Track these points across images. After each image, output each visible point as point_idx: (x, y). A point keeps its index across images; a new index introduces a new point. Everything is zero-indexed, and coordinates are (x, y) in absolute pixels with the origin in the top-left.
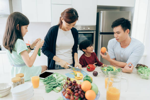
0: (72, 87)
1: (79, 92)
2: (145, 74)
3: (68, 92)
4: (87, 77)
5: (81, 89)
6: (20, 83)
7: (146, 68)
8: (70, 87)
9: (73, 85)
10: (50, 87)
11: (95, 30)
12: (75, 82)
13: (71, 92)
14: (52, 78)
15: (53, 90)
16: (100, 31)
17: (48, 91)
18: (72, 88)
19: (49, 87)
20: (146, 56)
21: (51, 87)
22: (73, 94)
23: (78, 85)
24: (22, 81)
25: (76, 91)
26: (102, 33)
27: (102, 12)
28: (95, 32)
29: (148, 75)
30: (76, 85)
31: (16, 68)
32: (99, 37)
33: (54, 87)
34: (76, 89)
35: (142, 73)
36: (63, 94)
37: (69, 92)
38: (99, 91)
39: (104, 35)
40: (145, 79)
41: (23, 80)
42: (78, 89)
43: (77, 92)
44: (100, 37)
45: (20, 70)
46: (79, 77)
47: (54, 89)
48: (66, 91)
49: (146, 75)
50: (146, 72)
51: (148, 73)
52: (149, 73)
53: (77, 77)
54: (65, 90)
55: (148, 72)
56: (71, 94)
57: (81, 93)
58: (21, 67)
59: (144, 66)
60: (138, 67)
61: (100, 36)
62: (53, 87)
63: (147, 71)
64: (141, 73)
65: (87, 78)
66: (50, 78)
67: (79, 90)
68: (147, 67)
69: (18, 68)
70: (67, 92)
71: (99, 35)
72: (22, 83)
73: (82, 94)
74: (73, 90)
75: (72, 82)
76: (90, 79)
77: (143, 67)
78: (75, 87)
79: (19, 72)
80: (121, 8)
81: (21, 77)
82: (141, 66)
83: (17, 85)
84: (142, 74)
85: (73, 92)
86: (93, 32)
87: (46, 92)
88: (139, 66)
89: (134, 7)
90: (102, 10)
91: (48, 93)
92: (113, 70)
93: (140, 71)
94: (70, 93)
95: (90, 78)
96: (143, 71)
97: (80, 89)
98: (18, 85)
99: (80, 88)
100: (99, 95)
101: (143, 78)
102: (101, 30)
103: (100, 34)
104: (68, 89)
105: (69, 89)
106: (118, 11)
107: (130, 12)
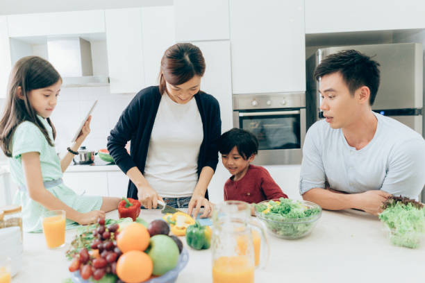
4: (196, 226)
11: (304, 106)
28: (303, 113)
46: (183, 228)
53: (178, 228)
71: (317, 119)
75: (107, 231)
86: (296, 112)
103: (319, 117)
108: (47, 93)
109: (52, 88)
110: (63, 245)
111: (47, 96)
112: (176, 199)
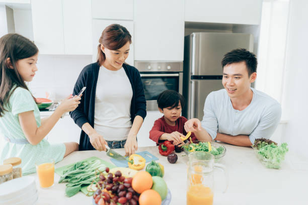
0: (114, 186)
1: (128, 196)
2: (273, 158)
3: (104, 197)
4: (153, 164)
5: (133, 189)
6: (12, 176)
7: (274, 146)
8: (108, 186)
9: (116, 181)
10: (75, 185)
11: (182, 70)
12: (119, 175)
13: (112, 196)
14: (82, 167)
15: (80, 191)
16: (192, 73)
17: (71, 194)
18: (113, 188)
19: (73, 186)
20: (286, 124)
21: (78, 185)
22: (115, 199)
23: (126, 180)
24: (17, 173)
25: (121, 194)
26: (196, 77)
27: (194, 34)
28: (181, 76)
29: (278, 161)
30: (121, 182)
31: (15, 145)
32: (190, 84)
33: (84, 185)
34: (122, 190)
35: (267, 157)
36: (94, 200)
37: (108, 196)
38: (170, 192)
39: (199, 81)
40: (274, 168)
41: (20, 170)
42: (125, 189)
43: (124, 196)
44: (192, 84)
45: (20, 151)
46: (138, 165)
47: (84, 189)
48: (102, 194)
49: (274, 161)
50: (274, 155)
51: (279, 157)
52: (281, 156)
54: (100, 192)
55: (279, 154)
56: (112, 200)
57: (132, 198)
58: (24, 145)
59: (270, 142)
60: (259, 144)
61: (191, 82)
62: (80, 185)
63: (277, 152)
64: (264, 157)
65: (152, 167)
66: (78, 167)
67: (127, 191)
68: (275, 143)
69: (18, 146)
70: (104, 195)
71: (190, 80)
72: (14, 177)
73: (134, 199)
74: (115, 192)
75: (114, 176)
76: (158, 168)
77: (267, 143)
78: (119, 184)
79: (18, 155)
80: (235, 28)
81: (13, 164)
82: (263, 142)
83: (4, 182)
84: (266, 160)
85: (115, 196)
86: (177, 75)
87: (66, 196)
88: (260, 142)
89: (258, 25)
90: (195, 32)
91: (70, 197)
92: (207, 150)
93: (263, 153)
94: (111, 198)
95: (158, 166)
96: (267, 153)
97: (129, 189)
98: (7, 180)
99: (131, 186)
100: (170, 200)
101: (269, 168)
102: (193, 71)
103: (192, 79)
104: (104, 190)
105: (108, 190)
106: (229, 33)
107: (251, 36)
108: (31, 61)
109: (34, 58)
110: (53, 185)
111: (31, 64)
112: (120, 142)
